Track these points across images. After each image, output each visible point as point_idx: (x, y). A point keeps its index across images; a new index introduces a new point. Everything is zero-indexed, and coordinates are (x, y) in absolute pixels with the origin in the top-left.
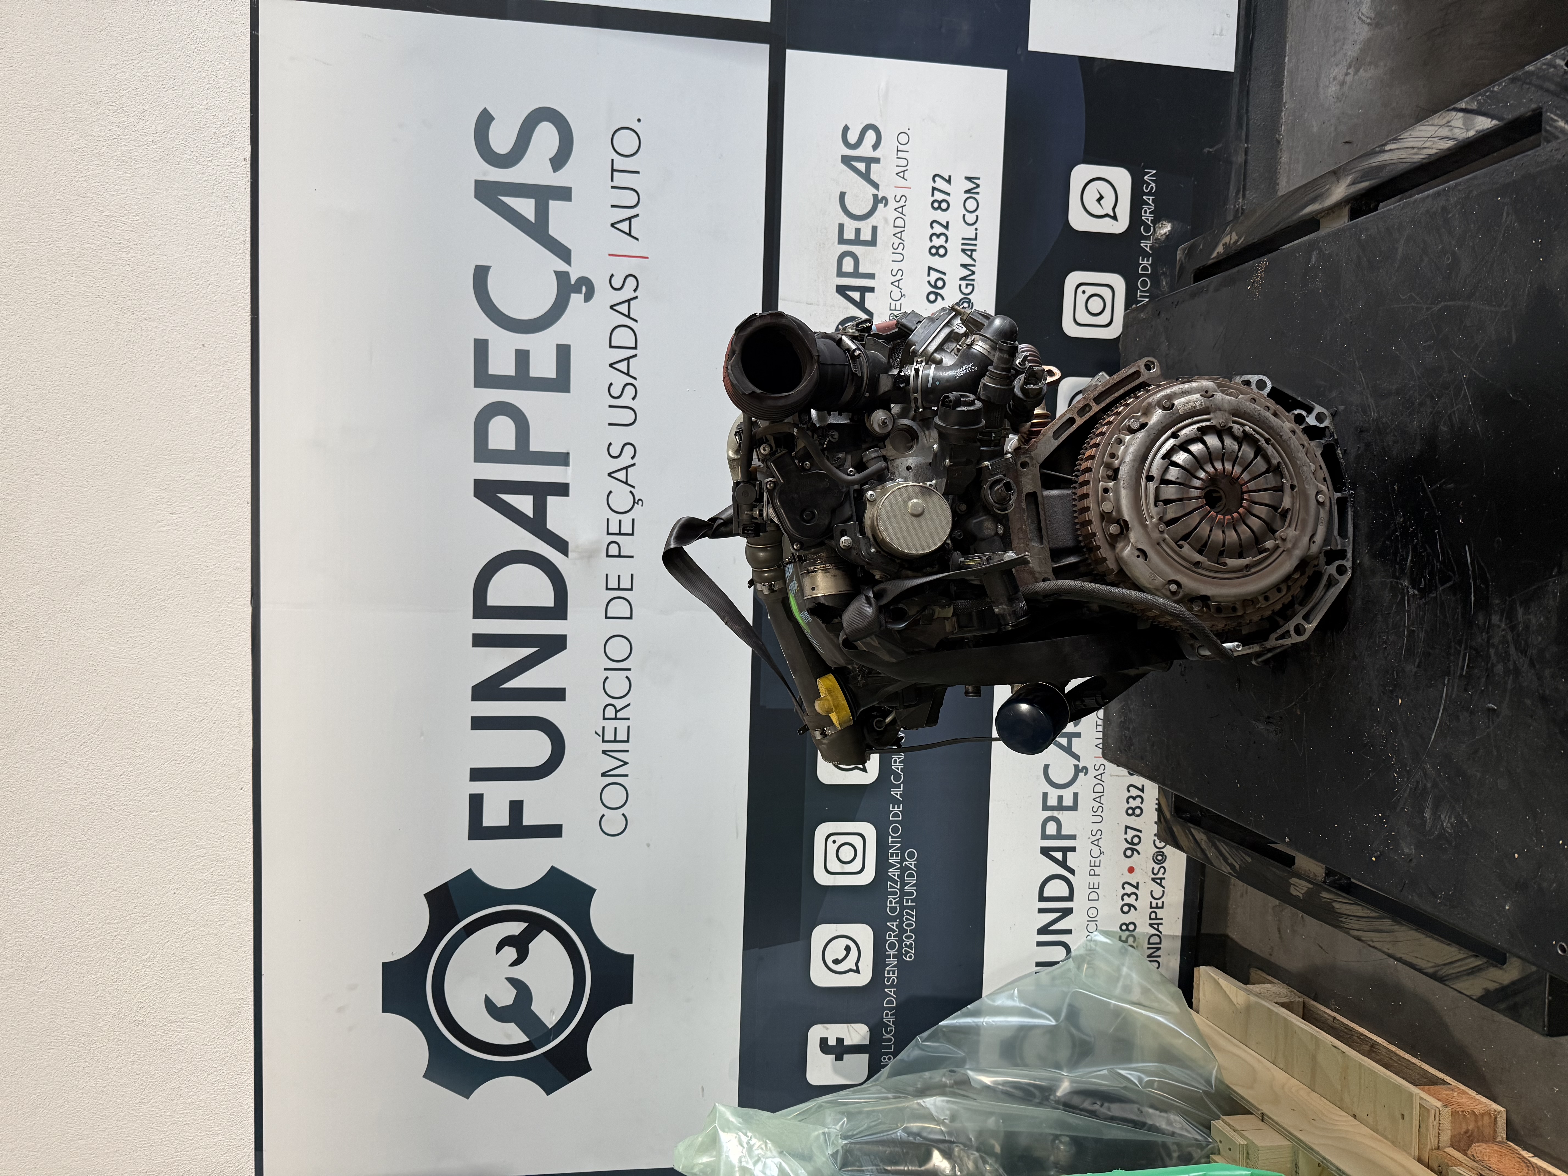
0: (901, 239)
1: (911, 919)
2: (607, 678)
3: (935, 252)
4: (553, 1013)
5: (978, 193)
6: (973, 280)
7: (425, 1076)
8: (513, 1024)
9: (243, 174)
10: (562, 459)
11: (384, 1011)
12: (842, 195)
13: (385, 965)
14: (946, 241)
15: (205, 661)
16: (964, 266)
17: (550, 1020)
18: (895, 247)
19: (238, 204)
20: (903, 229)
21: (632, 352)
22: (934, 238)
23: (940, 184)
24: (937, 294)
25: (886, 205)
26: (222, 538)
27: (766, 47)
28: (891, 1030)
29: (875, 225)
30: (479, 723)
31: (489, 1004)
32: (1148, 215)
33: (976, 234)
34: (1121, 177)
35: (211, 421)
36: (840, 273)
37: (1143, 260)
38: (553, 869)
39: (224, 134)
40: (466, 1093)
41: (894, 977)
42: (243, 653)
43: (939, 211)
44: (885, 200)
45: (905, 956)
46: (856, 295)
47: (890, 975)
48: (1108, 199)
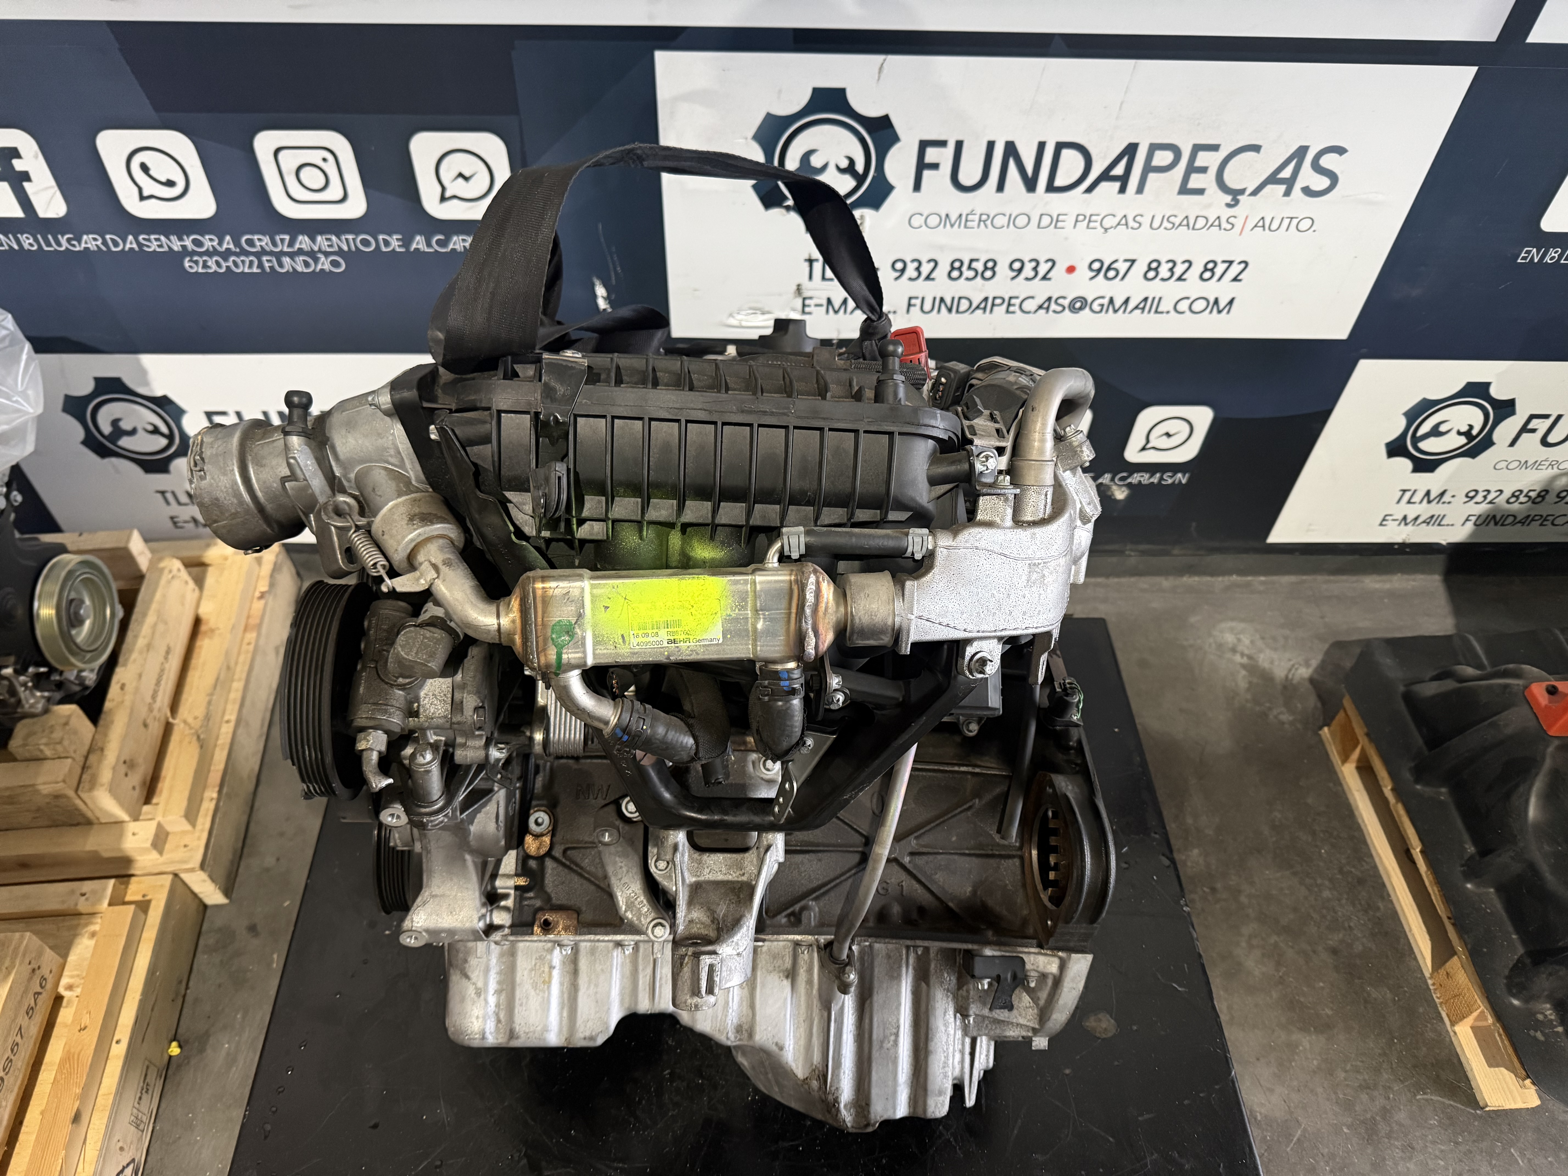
0: (1180, 225)
3: (1153, 267)
5: (1211, 312)
6: (1107, 311)
12: (1256, 148)
14: (1163, 280)
16: (1127, 301)
18: (1172, 219)
20: (1191, 225)
22: (1170, 265)
23: (1235, 269)
24: (1099, 271)
25: (1228, 205)
27: (1493, 38)
28: (74, 246)
29: (1207, 192)
32: (1138, 479)
33: (1162, 313)
34: (1187, 453)
36: (1154, 148)
41: (154, 247)
43: (1202, 269)
44: (1235, 203)
45: (189, 261)
46: (1119, 170)
47: (155, 243)
48: (1165, 443)
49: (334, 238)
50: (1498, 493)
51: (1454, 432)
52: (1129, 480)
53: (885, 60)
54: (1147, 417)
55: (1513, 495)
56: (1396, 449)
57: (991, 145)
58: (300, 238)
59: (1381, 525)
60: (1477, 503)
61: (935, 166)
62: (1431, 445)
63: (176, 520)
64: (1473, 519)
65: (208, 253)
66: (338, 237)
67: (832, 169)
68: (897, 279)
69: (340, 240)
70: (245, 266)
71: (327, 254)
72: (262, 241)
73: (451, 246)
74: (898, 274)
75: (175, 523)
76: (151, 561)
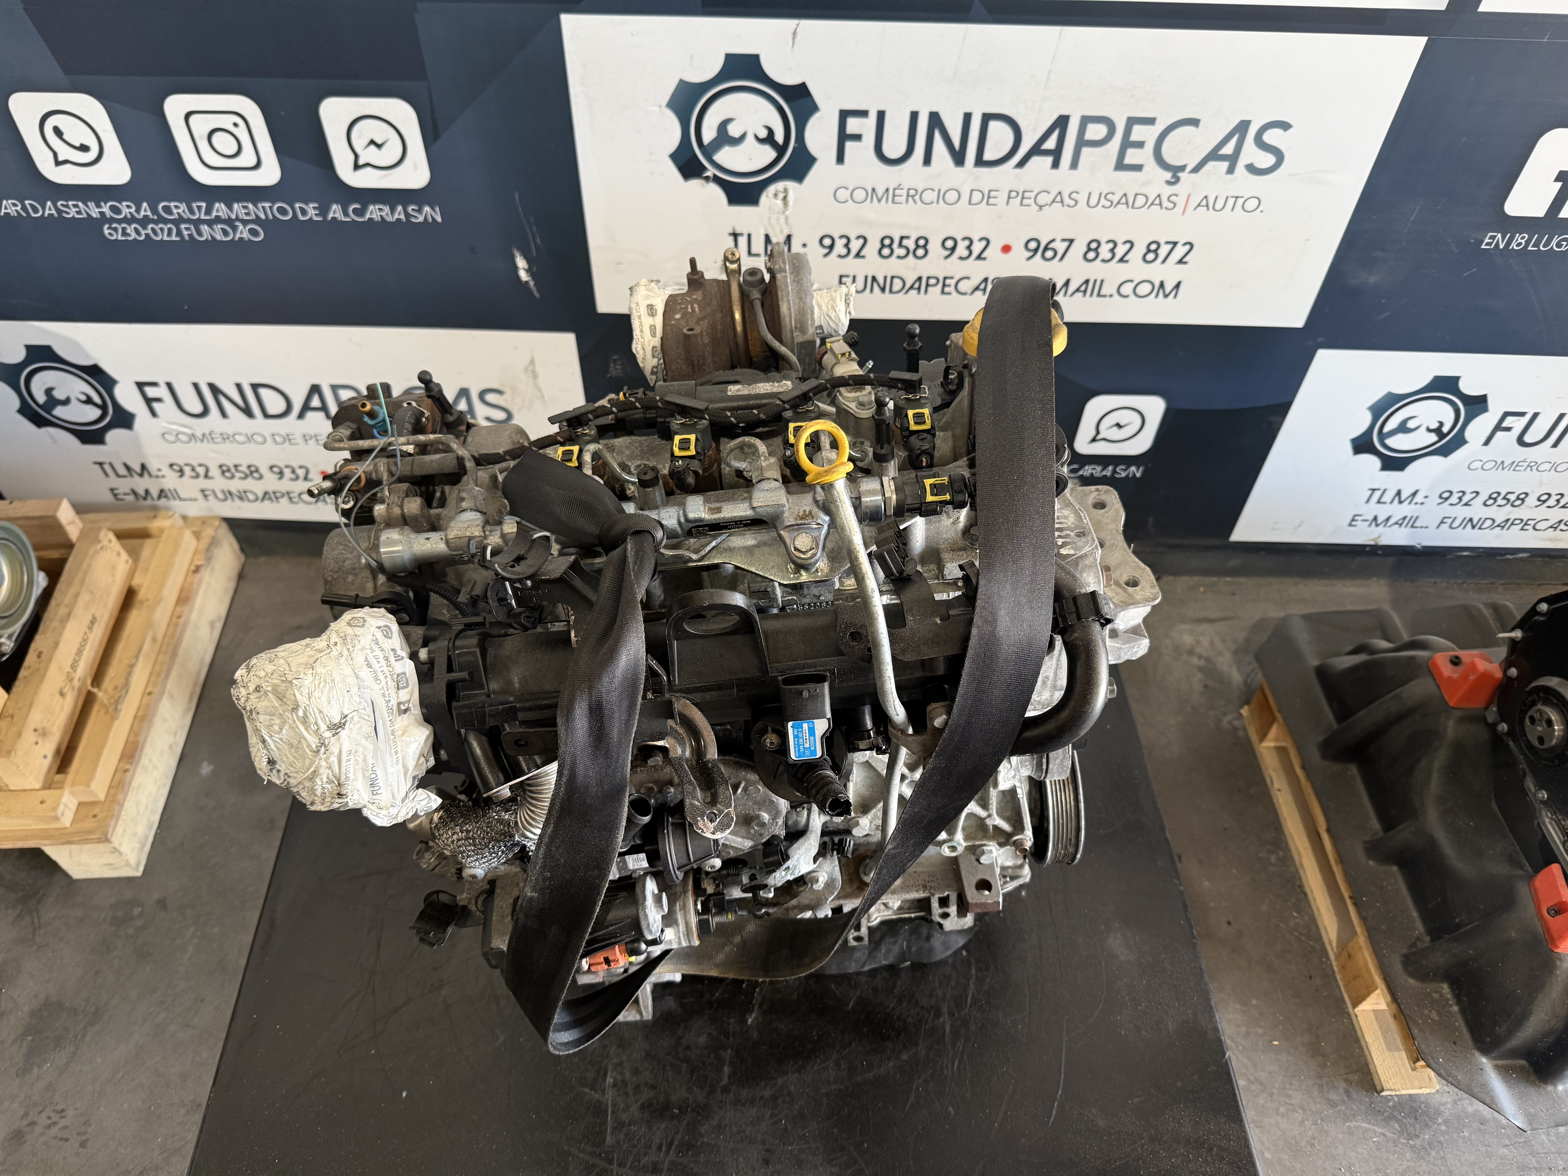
0: (1118, 203)
3: (1093, 247)
5: (1157, 296)
12: (1194, 123)
14: (1104, 261)
16: (1067, 283)
18: (1110, 197)
20: (1130, 204)
22: (1111, 245)
23: (1180, 251)
24: (1036, 251)
25: (1169, 183)
29: (1145, 168)
32: (1091, 470)
33: (1105, 296)
34: (1141, 445)
36: (1086, 120)
41: (72, 213)
43: (1144, 250)
44: (1175, 181)
45: (109, 228)
46: (1051, 144)
47: (74, 210)
48: (1115, 434)
49: (250, 206)
50: (1474, 494)
51: (1423, 428)
52: (1081, 473)
53: (798, 25)
54: (1096, 407)
55: (1490, 498)
56: (1362, 445)
57: (914, 116)
58: (217, 205)
59: (1350, 525)
60: (1451, 505)
61: (857, 137)
62: (1399, 442)
63: (116, 492)
64: (1449, 521)
65: (125, 220)
66: (255, 205)
67: (750, 139)
68: (826, 255)
69: (257, 207)
70: (164, 234)
71: (245, 223)
72: (180, 209)
73: (368, 216)
74: (826, 251)
75: (115, 495)
76: (82, 531)
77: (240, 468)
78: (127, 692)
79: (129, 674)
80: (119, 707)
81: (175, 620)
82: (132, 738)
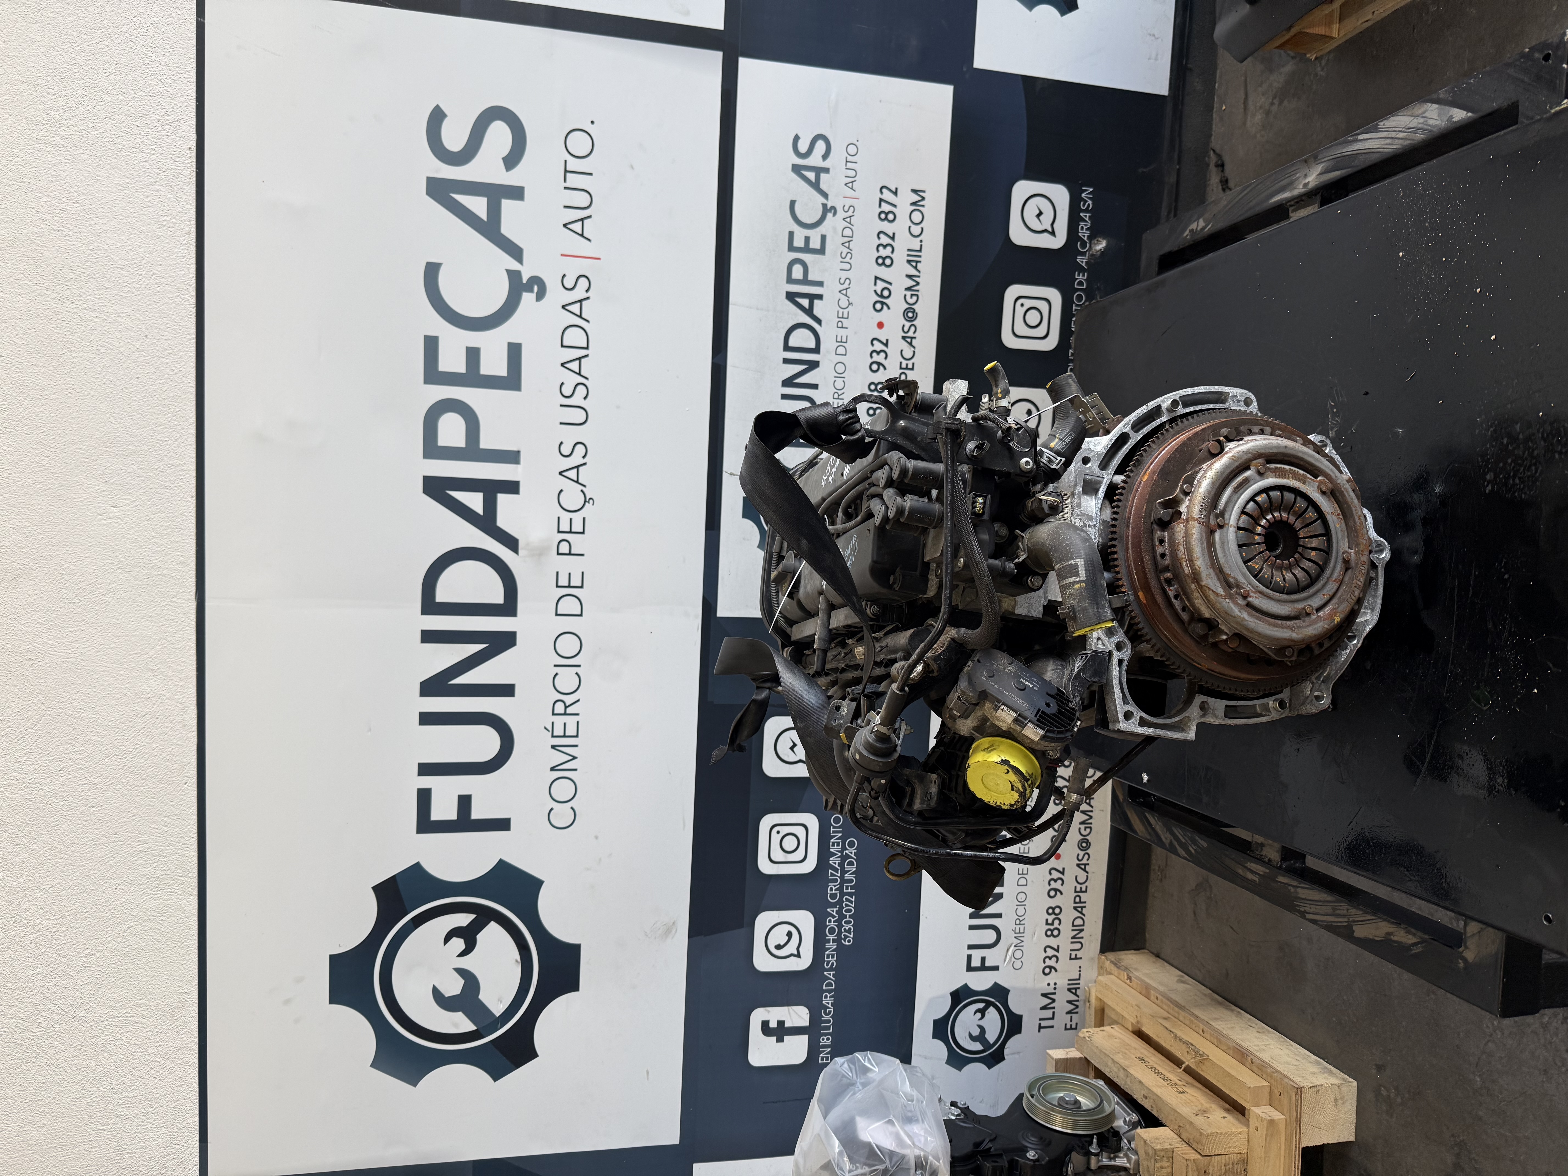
0: (849, 248)
1: (850, 904)
2: (556, 674)
3: (882, 261)
4: (501, 1002)
5: (923, 206)
6: (918, 291)
7: (371, 1066)
8: (460, 1013)
9: (188, 163)
10: (513, 457)
11: (331, 1002)
12: (793, 203)
13: (332, 957)
14: (893, 252)
15: (147, 656)
16: (909, 277)
17: (498, 1009)
18: (843, 255)
19: (182, 193)
20: (850, 239)
21: (584, 352)
22: (881, 248)
23: (887, 196)
24: (883, 303)
25: (835, 214)
26: (165, 532)
27: (719, 55)
28: (830, 1012)
29: (824, 233)
30: (427, 719)
31: (437, 995)
32: (1084, 231)
33: (921, 245)
34: (1060, 194)
35: (154, 413)
36: (790, 280)
37: (1079, 275)
38: (501, 863)
39: (168, 122)
40: (414, 1081)
41: (833, 960)
42: (187, 648)
43: (886, 222)
44: (834, 210)
45: (845, 941)
46: (805, 303)
47: (830, 958)
48: (1048, 216)
49: (832, 841)
52: (1086, 239)
53: (727, 471)
54: (1019, 235)
57: (785, 395)
58: (831, 862)
63: (1066, 1025)
65: (839, 928)
69: (834, 837)
71: (844, 848)
72: (833, 888)
76: (1078, 1050)
77: (1050, 921)
78: (1192, 1045)
79: (1180, 1039)
80: (1201, 1053)
81: (1158, 1002)
82: (1231, 1052)
